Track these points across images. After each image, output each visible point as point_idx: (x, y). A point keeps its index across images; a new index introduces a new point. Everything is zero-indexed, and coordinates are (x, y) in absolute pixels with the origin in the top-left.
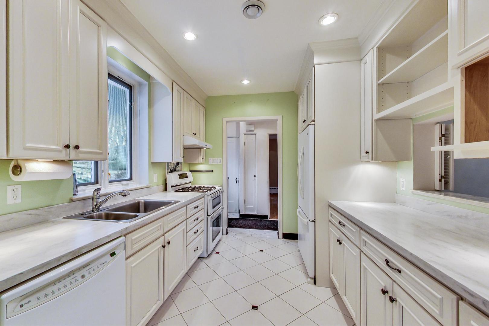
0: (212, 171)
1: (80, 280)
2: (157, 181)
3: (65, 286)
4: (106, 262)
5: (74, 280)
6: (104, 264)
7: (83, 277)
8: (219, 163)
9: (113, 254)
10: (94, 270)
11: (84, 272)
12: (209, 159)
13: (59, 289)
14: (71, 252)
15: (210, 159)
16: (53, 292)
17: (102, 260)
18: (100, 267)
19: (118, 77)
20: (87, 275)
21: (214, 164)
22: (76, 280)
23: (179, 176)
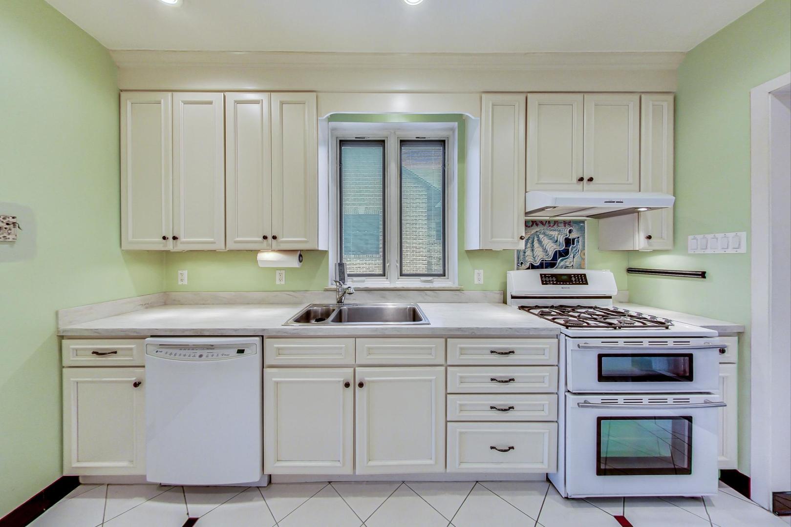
0: (703, 275)
1: (197, 357)
2: (482, 282)
3: (185, 355)
4: (228, 355)
5: (193, 354)
6: (225, 356)
7: (201, 356)
8: (730, 251)
9: (241, 351)
10: (212, 356)
11: (205, 353)
12: (690, 237)
13: (180, 355)
14: (193, 329)
15: (695, 238)
16: (175, 355)
17: (226, 352)
18: (220, 356)
19: (417, 138)
20: (204, 357)
21: (708, 251)
22: (194, 356)
23: (542, 277)
